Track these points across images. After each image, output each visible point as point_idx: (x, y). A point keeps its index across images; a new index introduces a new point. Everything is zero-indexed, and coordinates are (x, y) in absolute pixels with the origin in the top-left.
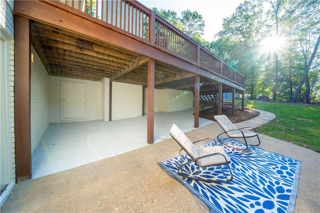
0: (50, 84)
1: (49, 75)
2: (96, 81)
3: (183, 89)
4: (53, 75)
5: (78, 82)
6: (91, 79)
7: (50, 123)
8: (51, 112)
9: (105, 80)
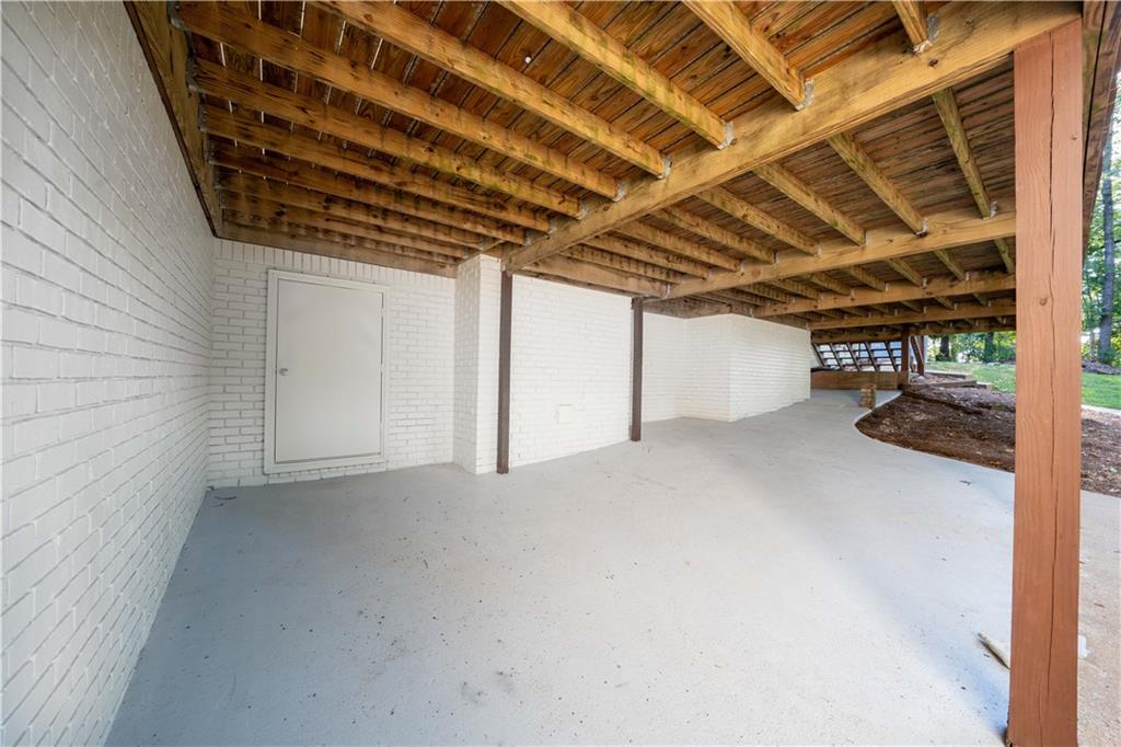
0: (214, 282)
1: (214, 233)
2: (431, 272)
3: (778, 316)
4: (234, 238)
5: (352, 274)
6: (412, 262)
7: (212, 488)
8: (213, 432)
9: (482, 264)
